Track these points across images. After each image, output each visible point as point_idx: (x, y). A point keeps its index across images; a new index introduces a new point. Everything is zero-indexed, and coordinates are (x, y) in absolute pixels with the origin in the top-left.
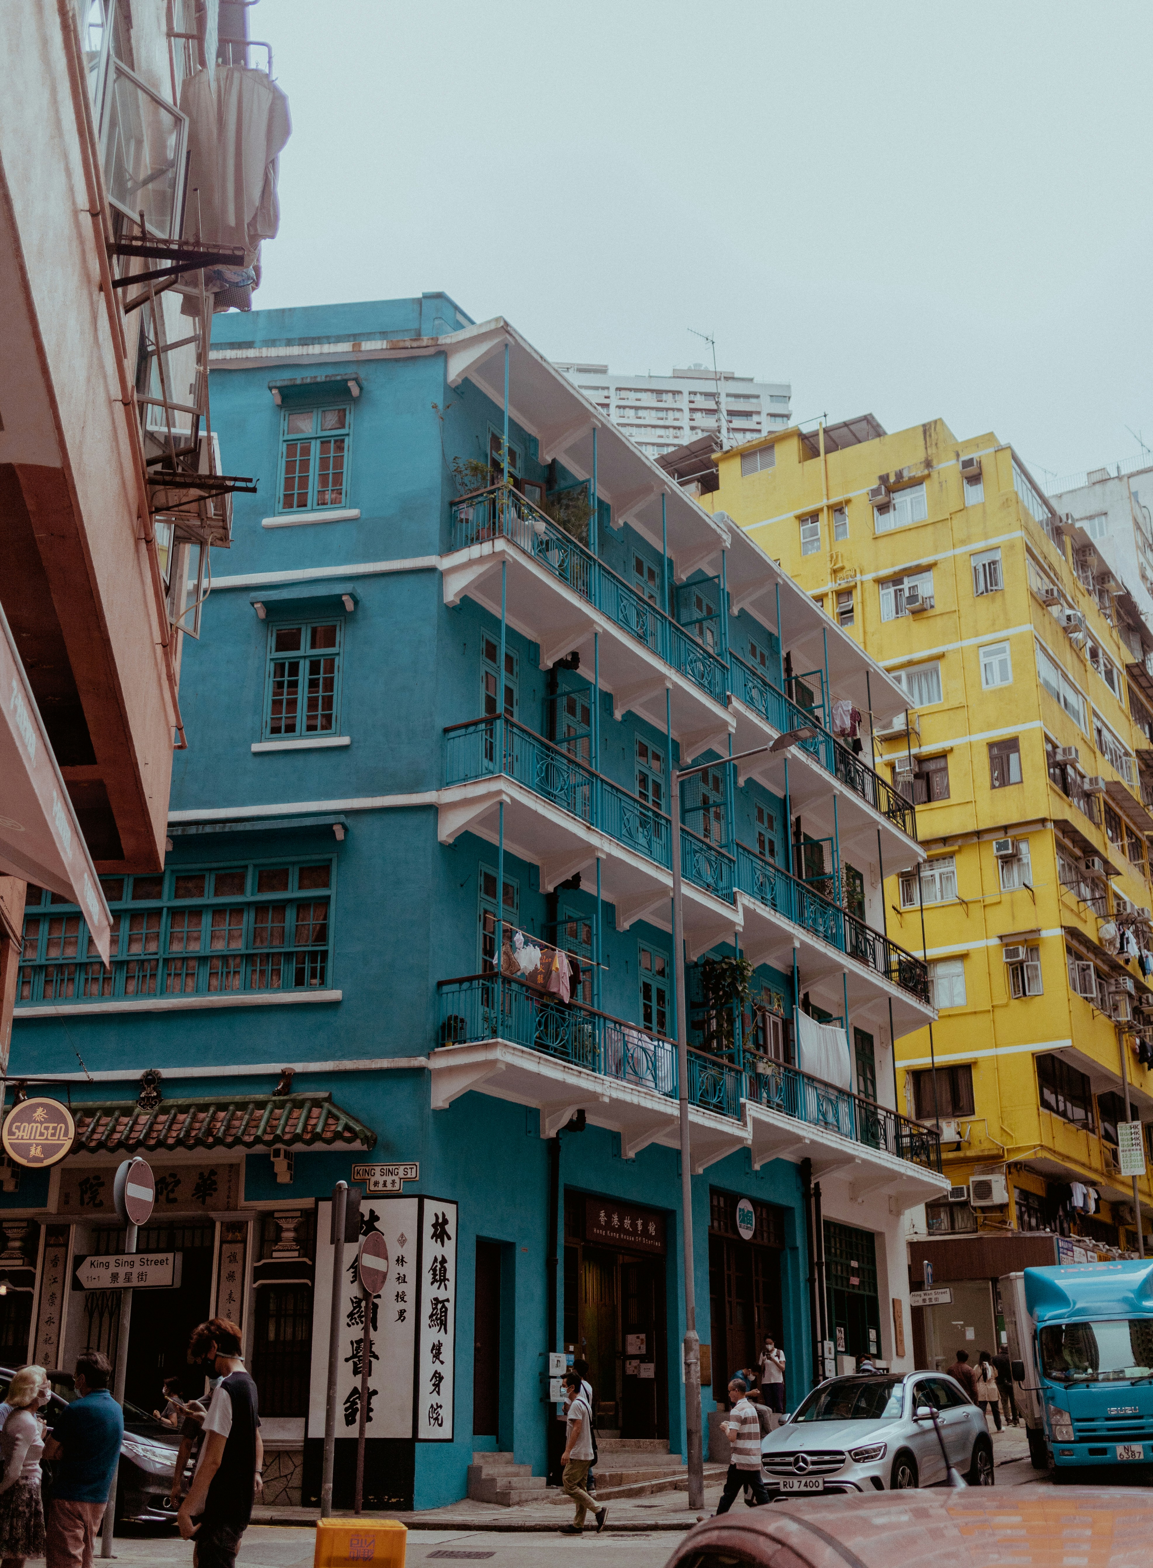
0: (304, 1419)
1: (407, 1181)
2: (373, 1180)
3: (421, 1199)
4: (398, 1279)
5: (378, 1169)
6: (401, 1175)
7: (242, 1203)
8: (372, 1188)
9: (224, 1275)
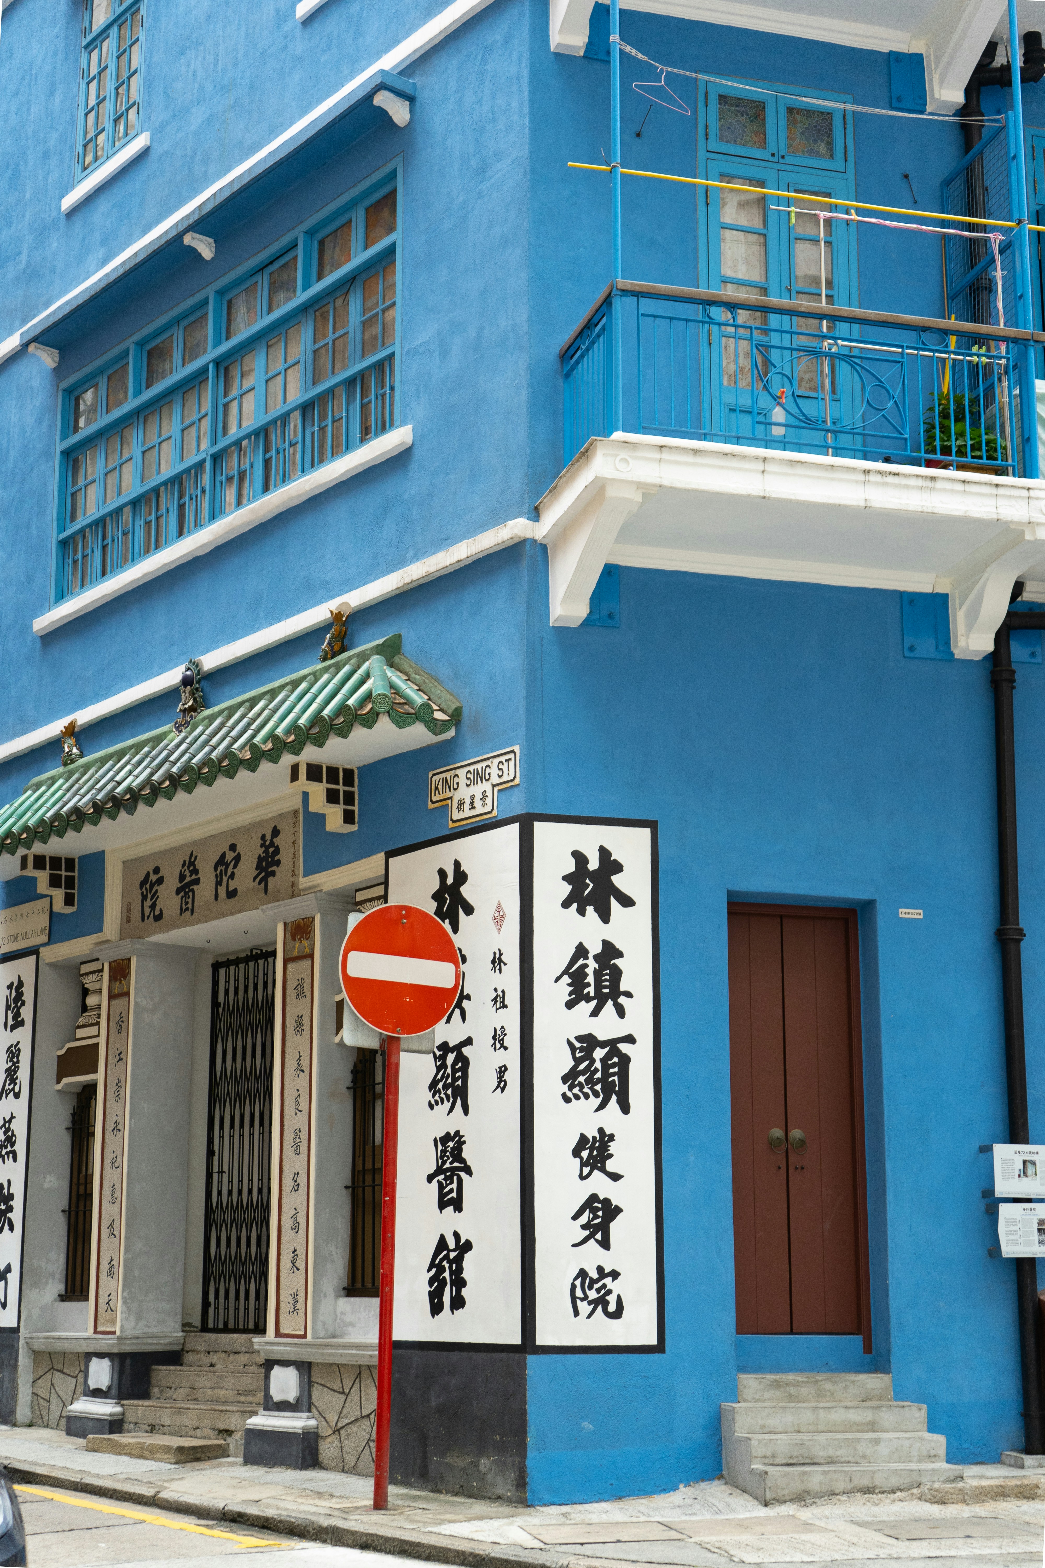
0: (375, 1302)
1: (504, 789)
2: (457, 796)
3: (526, 824)
4: (495, 1000)
5: (462, 773)
6: (495, 780)
7: (304, 882)
8: (456, 816)
9: (291, 1023)
